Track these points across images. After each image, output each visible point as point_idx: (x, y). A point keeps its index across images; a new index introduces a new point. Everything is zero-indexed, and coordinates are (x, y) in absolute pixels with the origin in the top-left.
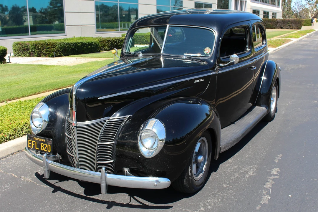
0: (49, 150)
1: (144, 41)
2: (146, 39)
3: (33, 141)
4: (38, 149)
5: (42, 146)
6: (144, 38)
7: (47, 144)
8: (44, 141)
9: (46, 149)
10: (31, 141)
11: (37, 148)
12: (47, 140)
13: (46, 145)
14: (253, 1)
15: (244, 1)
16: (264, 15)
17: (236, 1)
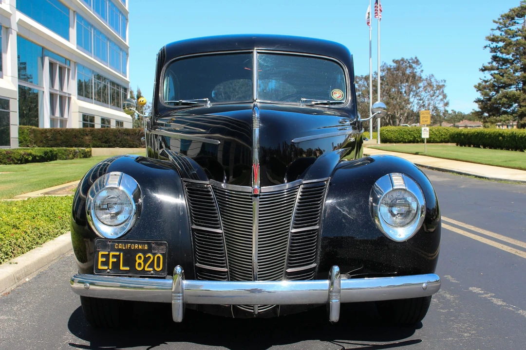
0: (158, 266)
3: (111, 254)
4: (128, 268)
5: (138, 261)
7: (154, 254)
8: (146, 248)
9: (152, 265)
10: (107, 253)
11: (124, 266)
12: (153, 245)
13: (149, 257)
14: (82, 97)
15: (66, 97)
16: (102, 126)
17: (52, 96)
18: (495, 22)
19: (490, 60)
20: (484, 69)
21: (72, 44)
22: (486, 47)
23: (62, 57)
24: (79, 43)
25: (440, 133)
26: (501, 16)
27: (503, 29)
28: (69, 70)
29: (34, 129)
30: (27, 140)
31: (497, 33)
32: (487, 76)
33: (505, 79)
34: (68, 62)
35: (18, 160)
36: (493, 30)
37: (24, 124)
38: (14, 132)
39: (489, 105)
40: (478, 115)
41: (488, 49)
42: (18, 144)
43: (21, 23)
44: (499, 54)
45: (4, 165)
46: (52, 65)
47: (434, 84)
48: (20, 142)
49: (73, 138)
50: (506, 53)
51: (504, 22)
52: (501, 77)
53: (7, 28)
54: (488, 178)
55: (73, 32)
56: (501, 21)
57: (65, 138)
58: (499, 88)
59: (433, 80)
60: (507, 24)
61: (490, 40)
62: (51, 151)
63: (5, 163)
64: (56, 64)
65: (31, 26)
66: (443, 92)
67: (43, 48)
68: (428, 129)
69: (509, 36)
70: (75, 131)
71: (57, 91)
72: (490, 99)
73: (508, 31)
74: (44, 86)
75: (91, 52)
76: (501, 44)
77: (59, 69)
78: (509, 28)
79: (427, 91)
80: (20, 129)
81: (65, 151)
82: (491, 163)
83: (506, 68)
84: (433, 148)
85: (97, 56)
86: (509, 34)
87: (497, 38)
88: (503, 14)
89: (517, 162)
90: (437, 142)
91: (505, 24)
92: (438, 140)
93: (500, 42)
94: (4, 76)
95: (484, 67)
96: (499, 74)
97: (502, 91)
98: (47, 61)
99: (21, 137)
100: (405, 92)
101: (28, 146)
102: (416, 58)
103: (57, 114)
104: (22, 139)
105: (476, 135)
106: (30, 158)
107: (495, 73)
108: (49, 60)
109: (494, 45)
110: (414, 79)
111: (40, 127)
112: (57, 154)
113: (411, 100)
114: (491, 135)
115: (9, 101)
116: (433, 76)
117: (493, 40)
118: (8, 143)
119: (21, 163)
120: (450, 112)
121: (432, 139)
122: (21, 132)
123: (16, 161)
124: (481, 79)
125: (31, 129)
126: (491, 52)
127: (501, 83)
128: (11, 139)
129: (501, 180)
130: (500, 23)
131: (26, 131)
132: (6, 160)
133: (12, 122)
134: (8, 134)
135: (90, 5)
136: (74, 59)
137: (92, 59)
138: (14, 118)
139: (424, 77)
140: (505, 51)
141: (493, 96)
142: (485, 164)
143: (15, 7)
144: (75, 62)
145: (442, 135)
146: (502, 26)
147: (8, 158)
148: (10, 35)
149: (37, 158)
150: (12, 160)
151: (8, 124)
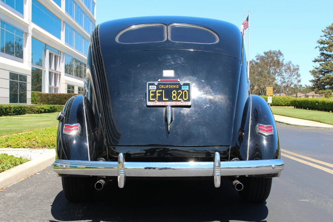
14: (67, 74)
15: (58, 74)
16: (78, 92)
17: (50, 73)
18: (323, 31)
19: (319, 55)
20: (316, 61)
21: (62, 41)
22: (316, 47)
23: (57, 49)
24: (66, 41)
25: (284, 100)
26: (327, 28)
27: (328, 36)
28: (60, 57)
30: (36, 100)
31: (324, 38)
32: (317, 65)
33: (328, 67)
34: (59, 52)
35: (37, 111)
36: (321, 36)
37: (34, 90)
39: (318, 83)
40: (312, 89)
41: (318, 49)
42: (31, 102)
43: (34, 30)
44: (325, 52)
45: (29, 114)
46: (50, 54)
47: (292, 68)
48: (32, 101)
49: (64, 99)
50: (329, 51)
51: (328, 31)
52: (326, 66)
53: (26, 33)
54: (291, 125)
55: (63, 34)
56: (327, 31)
57: (59, 99)
58: (325, 72)
59: (291, 65)
60: (330, 33)
61: (319, 43)
62: (54, 107)
64: (53, 54)
65: (40, 32)
66: (297, 72)
67: (46, 44)
68: (271, 98)
69: (332, 41)
70: (65, 95)
71: (53, 70)
72: (319, 80)
73: (331, 37)
74: (46, 68)
75: (73, 46)
76: (326, 46)
77: (54, 57)
78: (331, 35)
79: (287, 73)
80: (32, 93)
81: (61, 107)
82: (300, 117)
83: (329, 61)
84: (277, 109)
85: (76, 48)
86: (331, 40)
87: (324, 42)
88: (328, 26)
89: (313, 117)
90: (283, 106)
91: (329, 33)
92: (284, 104)
93: (326, 44)
94: (24, 62)
95: (316, 60)
96: (325, 64)
97: (326, 75)
98: (48, 52)
99: (33, 98)
100: (272, 73)
101: (37, 104)
102: (279, 51)
103: (53, 84)
104: (33, 99)
105: (304, 102)
106: (43, 111)
107: (322, 64)
108: (49, 52)
109: (322, 46)
110: (278, 64)
111: (43, 92)
112: (56, 108)
113: (276, 78)
114: (312, 102)
115: (26, 76)
116: (291, 62)
117: (322, 43)
118: (25, 101)
119: (38, 113)
120: (304, 86)
121: (280, 104)
122: (33, 95)
123: (35, 112)
124: (314, 67)
125: (39, 93)
126: (320, 51)
127: (326, 70)
128: (27, 100)
129: (297, 125)
130: (326, 33)
131: (36, 95)
132: (30, 111)
134: (26, 96)
135: (73, 17)
136: (63, 51)
137: (74, 50)
138: (29, 87)
139: (284, 63)
140: (329, 50)
141: (321, 78)
142: (297, 118)
143: (31, 20)
144: (64, 53)
145: (286, 101)
146: (327, 34)
147: (31, 110)
148: (28, 37)
149: (46, 111)
150: (34, 111)
151: (26, 90)
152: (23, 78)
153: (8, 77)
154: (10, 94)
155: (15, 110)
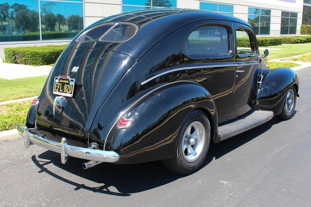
1: (241, 44)
2: (242, 43)
6: (241, 42)
29: (308, 27)
35: (293, 42)
37: (304, 24)
38: (299, 28)
42: (300, 33)
63: (287, 43)
80: (302, 26)
94: (296, 2)
99: (302, 30)
101: (305, 34)
104: (302, 31)
106: (299, 41)
115: (297, 13)
118: (295, 33)
119: (295, 44)
122: (302, 28)
125: (307, 26)
128: (297, 31)
131: (304, 27)
132: (288, 42)
133: (298, 23)
138: (299, 21)
147: (289, 41)
149: (303, 41)
150: (291, 42)
151: (296, 24)
152: (295, 15)
153: (280, 15)
154: (281, 27)
155: (271, 42)
